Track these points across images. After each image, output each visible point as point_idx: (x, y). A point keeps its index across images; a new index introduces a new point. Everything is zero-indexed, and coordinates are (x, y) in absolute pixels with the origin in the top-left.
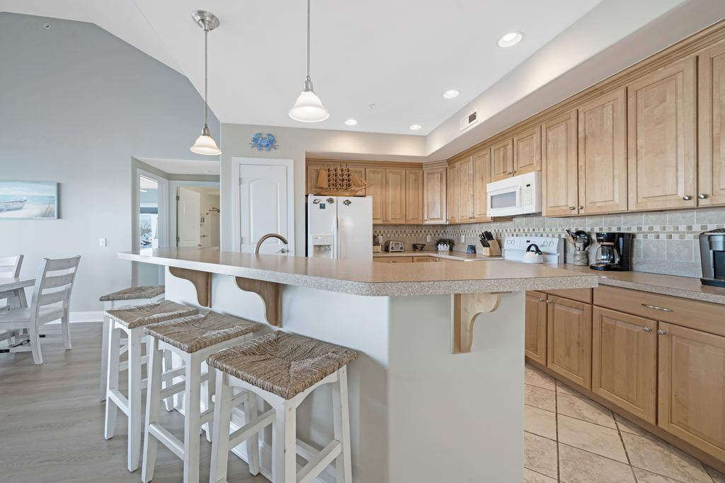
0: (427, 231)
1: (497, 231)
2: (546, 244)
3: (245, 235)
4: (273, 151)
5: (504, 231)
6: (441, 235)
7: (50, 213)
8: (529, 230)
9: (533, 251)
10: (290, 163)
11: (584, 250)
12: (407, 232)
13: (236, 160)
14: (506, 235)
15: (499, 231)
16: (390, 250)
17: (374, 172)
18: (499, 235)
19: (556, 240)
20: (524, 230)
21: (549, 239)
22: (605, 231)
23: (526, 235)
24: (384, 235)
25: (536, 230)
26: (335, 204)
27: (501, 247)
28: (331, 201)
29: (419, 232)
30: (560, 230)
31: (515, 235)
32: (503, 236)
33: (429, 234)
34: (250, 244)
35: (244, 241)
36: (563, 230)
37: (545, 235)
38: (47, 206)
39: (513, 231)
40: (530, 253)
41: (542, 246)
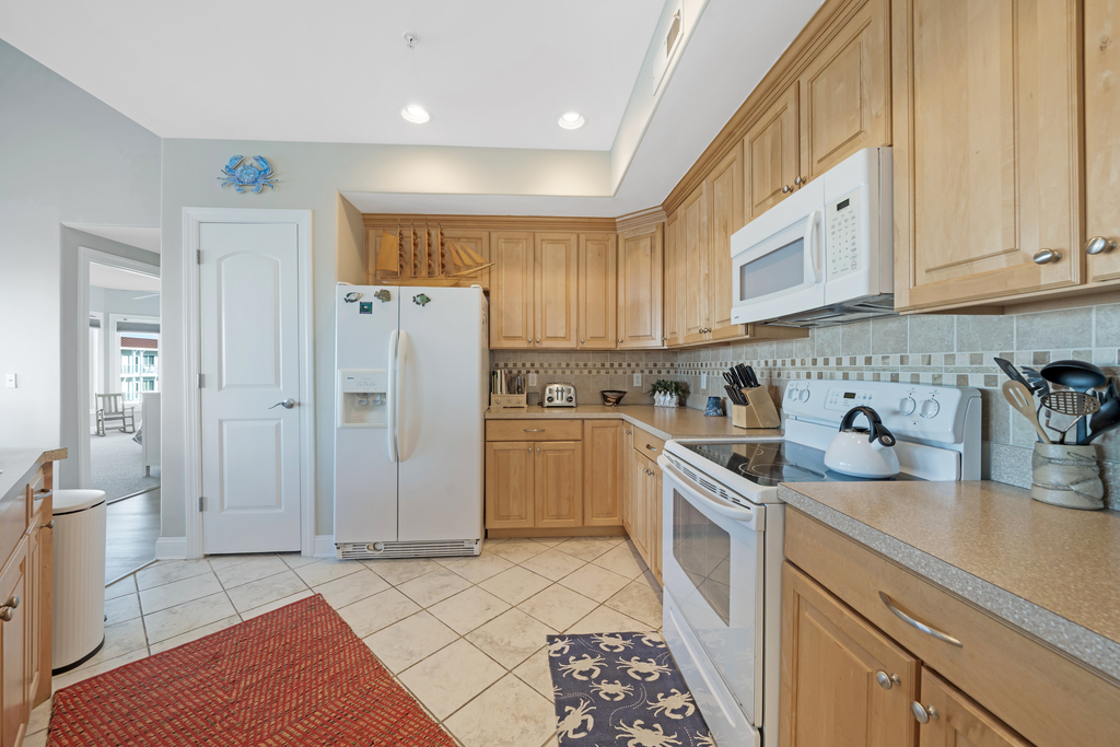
0: (633, 365)
1: (770, 364)
2: (909, 407)
3: (209, 370)
4: (269, 192)
5: (788, 364)
6: (664, 372)
8: (853, 361)
9: (861, 430)
10: (304, 217)
11: (1084, 442)
12: (590, 364)
13: (192, 213)
14: (793, 373)
15: (775, 363)
16: (547, 403)
17: (508, 240)
18: (775, 373)
19: (950, 398)
20: (839, 361)
21: (922, 393)
23: (846, 377)
24: (542, 371)
25: (877, 362)
26: (393, 303)
27: (778, 406)
28: (385, 296)
29: (616, 365)
30: (962, 360)
31: (814, 374)
32: (784, 377)
33: (638, 370)
34: (220, 388)
35: (207, 381)
36: (976, 360)
37: (905, 376)
39: (809, 363)
40: (851, 436)
41: (896, 413)
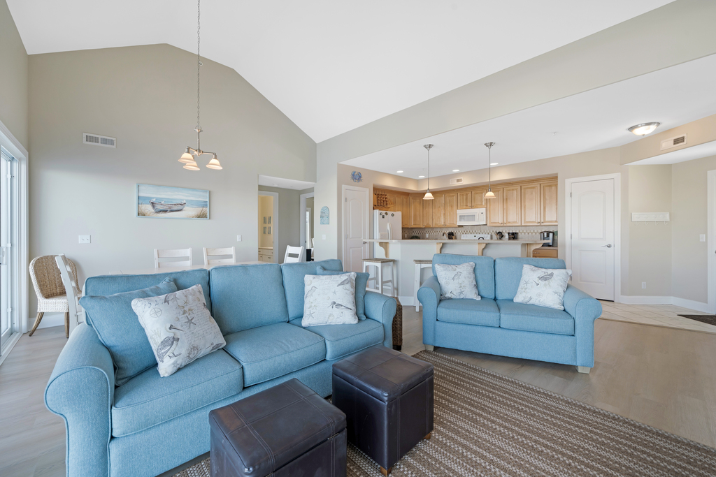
4: (360, 182)
7: (203, 214)
22: (511, 232)
28: (387, 214)
36: (493, 231)
38: (201, 209)
